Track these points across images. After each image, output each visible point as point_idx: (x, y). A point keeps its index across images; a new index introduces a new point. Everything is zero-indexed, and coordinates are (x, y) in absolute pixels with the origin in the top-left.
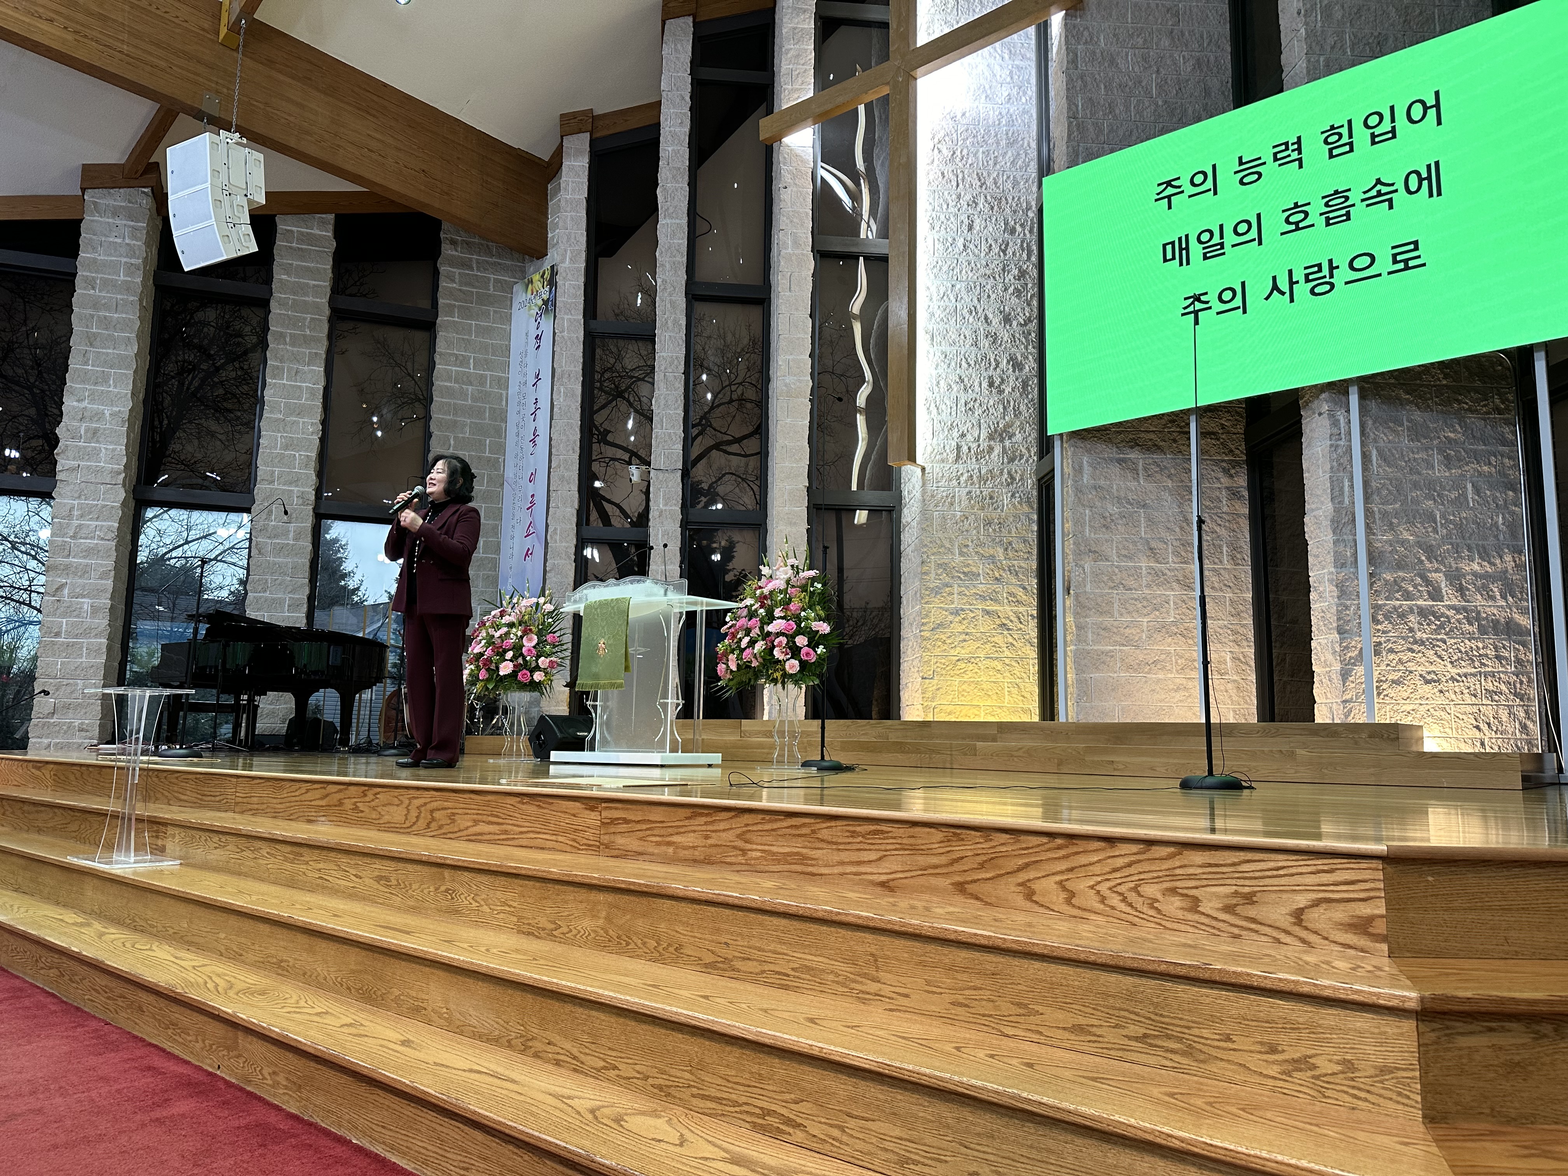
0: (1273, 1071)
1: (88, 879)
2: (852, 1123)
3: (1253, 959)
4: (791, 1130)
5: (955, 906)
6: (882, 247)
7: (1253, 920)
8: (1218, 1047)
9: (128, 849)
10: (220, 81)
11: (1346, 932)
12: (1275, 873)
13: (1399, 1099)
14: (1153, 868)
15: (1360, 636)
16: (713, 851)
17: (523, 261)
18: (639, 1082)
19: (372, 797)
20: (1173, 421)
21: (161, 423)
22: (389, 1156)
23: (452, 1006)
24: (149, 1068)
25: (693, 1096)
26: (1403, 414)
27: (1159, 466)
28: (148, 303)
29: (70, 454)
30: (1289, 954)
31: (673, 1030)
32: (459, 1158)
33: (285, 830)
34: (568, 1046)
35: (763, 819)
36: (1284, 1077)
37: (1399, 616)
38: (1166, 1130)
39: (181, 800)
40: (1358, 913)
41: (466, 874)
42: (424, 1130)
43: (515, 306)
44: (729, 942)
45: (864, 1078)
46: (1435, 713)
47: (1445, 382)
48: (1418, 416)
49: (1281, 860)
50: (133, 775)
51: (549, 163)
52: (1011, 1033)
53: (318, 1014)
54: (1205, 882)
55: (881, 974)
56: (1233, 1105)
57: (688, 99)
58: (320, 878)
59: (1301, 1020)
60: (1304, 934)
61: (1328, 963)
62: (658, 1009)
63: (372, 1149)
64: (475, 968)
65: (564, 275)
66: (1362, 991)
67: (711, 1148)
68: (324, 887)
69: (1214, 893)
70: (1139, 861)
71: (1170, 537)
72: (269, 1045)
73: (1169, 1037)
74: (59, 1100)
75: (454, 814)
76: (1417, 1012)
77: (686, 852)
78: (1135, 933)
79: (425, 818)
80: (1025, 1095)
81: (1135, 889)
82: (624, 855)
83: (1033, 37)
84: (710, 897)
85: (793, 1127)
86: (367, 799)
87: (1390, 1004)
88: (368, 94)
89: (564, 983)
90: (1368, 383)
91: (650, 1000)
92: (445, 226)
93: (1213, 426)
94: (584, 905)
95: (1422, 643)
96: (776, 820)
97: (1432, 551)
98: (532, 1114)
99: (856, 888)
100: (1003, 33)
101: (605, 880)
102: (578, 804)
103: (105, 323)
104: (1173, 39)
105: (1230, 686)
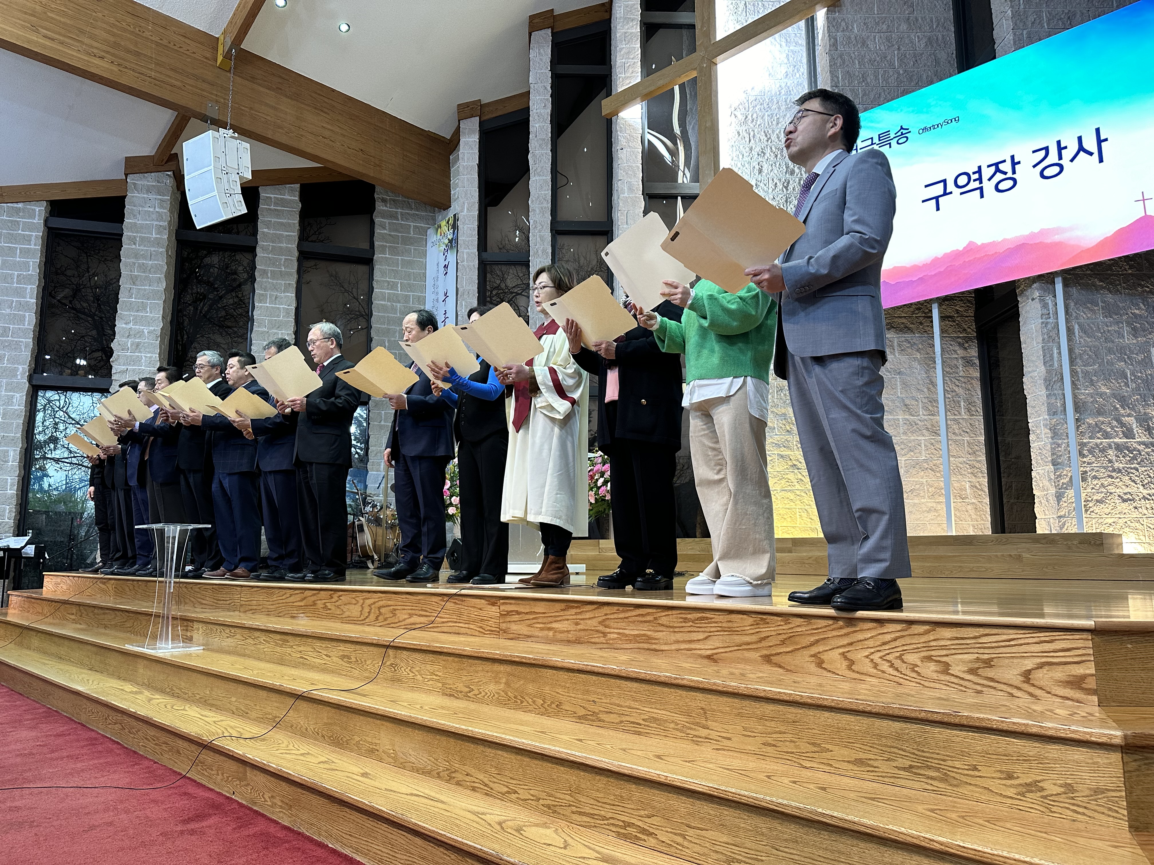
0: (1011, 792)
1: (140, 661)
2: (691, 832)
3: (993, 708)
4: (645, 837)
5: (763, 672)
6: (694, 189)
7: (992, 680)
8: (967, 775)
9: (167, 639)
10: (219, 94)
11: (1065, 687)
12: (1008, 643)
13: (1110, 813)
14: (913, 641)
15: (1070, 467)
16: (582, 633)
17: (434, 212)
18: (533, 803)
19: (337, 599)
20: (919, 309)
21: (182, 338)
22: (355, 856)
23: (397, 749)
24: (185, 794)
25: (573, 812)
26: (1098, 297)
27: (909, 342)
28: (173, 252)
29: (121, 361)
30: (1020, 704)
31: (557, 764)
32: (405, 857)
33: (276, 624)
34: (481, 776)
35: (618, 610)
36: (1019, 797)
37: (1100, 451)
38: (927, 836)
39: (203, 604)
40: (1073, 673)
41: (404, 652)
42: (379, 837)
43: (429, 244)
44: (596, 700)
45: (699, 799)
46: (1131, 524)
47: (1130, 272)
48: (1110, 298)
49: (1012, 634)
50: (170, 587)
51: (450, 140)
52: (808, 766)
53: (302, 755)
54: (954, 652)
55: (710, 723)
56: (980, 818)
57: (550, 89)
58: (301, 657)
59: (1031, 754)
60: (1031, 689)
61: (1051, 711)
62: (545, 748)
63: (343, 851)
64: (413, 720)
65: (463, 220)
66: (1078, 731)
67: (588, 850)
68: (304, 664)
69: (961, 659)
70: (903, 636)
71: (920, 396)
72: (269, 777)
73: (929, 768)
74: (123, 816)
75: (395, 610)
76: (1121, 747)
77: (562, 635)
78: (900, 690)
79: (374, 613)
80: (820, 810)
81: (900, 657)
82: (517, 637)
83: (804, 29)
84: (581, 667)
85: (647, 835)
86: (333, 600)
87: (1100, 740)
88: (322, 98)
89: (477, 730)
90: (1069, 274)
91: (540, 742)
92: (378, 189)
93: (950, 312)
94: (490, 674)
95: (1120, 471)
96: (628, 610)
97: (1125, 400)
98: (457, 826)
99: (689, 660)
100: (780, 27)
101: (504, 655)
102: (483, 601)
103: (143, 268)
104: (909, 24)
105: (969, 507)
